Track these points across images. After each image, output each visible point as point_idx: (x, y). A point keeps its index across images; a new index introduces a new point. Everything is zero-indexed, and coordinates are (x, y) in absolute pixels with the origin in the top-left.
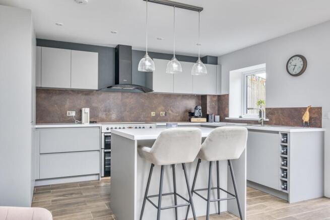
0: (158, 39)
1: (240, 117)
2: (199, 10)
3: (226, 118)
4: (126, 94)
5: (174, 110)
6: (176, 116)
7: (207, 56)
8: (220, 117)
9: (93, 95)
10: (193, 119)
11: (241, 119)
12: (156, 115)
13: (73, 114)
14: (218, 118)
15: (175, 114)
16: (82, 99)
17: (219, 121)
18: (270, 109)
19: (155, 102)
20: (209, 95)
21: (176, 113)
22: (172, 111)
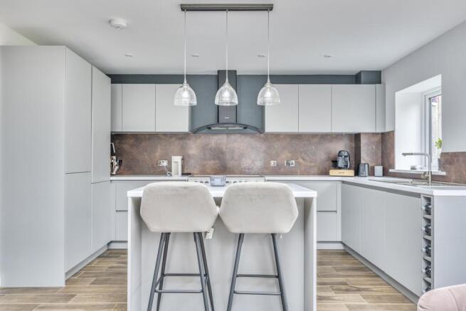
0: (259, 56)
1: (413, 168)
2: (269, 8)
3: (391, 170)
4: (233, 137)
5: (307, 158)
6: (311, 167)
7: (360, 73)
8: (384, 170)
9: (190, 139)
10: (333, 172)
11: (413, 172)
12: (278, 165)
13: (165, 163)
14: (379, 170)
15: (309, 164)
16: (176, 145)
17: (382, 175)
18: (448, 153)
19: (276, 146)
20: (365, 134)
21: (311, 162)
22: (304, 159)
